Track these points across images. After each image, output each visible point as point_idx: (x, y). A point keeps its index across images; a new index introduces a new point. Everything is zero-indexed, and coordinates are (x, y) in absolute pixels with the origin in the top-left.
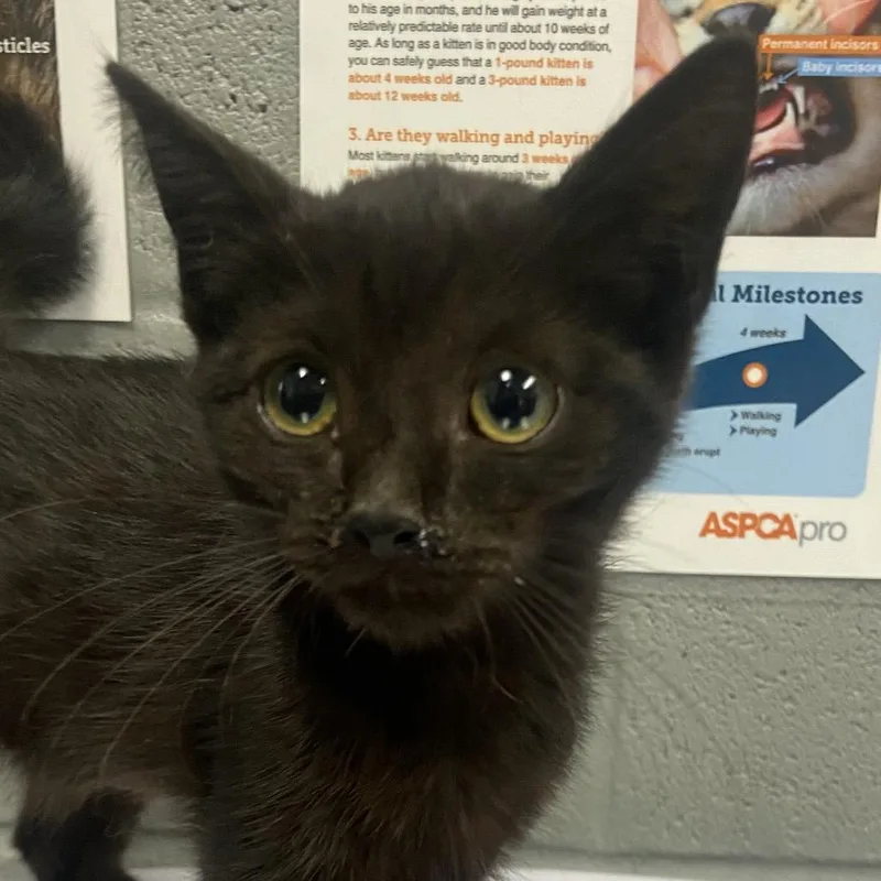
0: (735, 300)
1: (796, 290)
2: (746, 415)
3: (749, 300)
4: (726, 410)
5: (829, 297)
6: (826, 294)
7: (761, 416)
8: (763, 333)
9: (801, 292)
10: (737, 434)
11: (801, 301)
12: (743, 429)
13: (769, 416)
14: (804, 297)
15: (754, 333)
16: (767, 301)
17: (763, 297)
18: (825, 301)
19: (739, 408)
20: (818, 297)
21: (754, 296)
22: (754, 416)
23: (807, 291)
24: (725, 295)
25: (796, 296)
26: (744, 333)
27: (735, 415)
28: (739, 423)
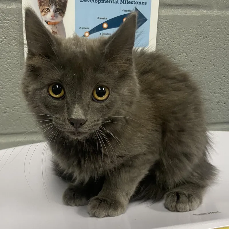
0: (121, 3)
1: (133, 1)
3: (124, 3)
5: (140, 3)
6: (139, 2)
8: (127, 11)
9: (134, 2)
11: (134, 4)
14: (135, 3)
15: (125, 11)
16: (127, 3)
17: (126, 3)
18: (139, 4)
20: (138, 3)
21: (125, 3)
23: (135, 2)
24: (119, 2)
25: (133, 3)
26: (123, 11)
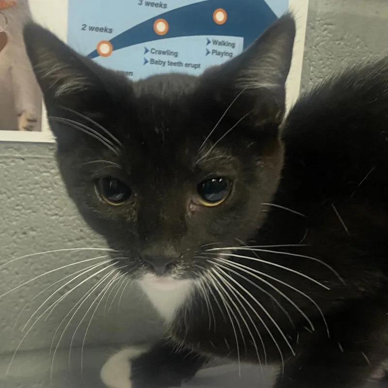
2: (215, 42)
4: (203, 38)
7: (223, 44)
10: (210, 54)
12: (214, 51)
13: (228, 44)
19: (212, 38)
22: (220, 44)
27: (209, 42)
28: (211, 47)
